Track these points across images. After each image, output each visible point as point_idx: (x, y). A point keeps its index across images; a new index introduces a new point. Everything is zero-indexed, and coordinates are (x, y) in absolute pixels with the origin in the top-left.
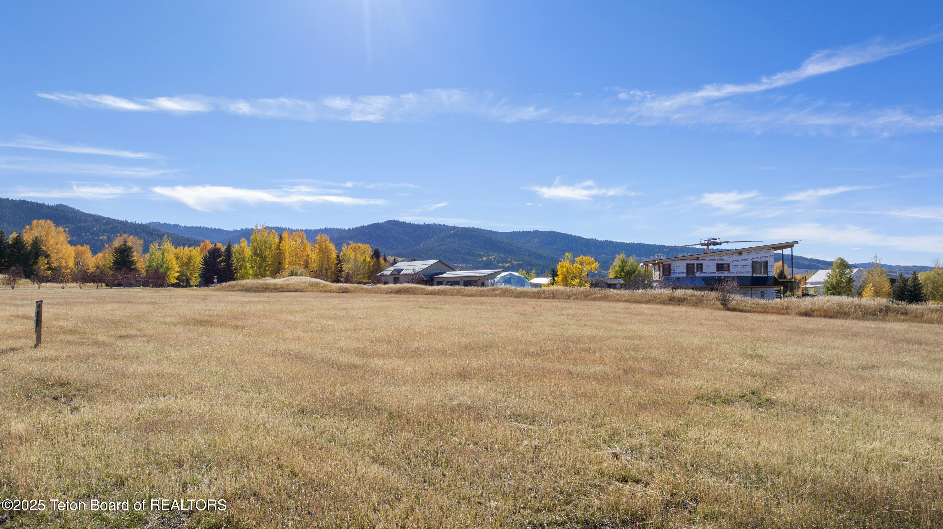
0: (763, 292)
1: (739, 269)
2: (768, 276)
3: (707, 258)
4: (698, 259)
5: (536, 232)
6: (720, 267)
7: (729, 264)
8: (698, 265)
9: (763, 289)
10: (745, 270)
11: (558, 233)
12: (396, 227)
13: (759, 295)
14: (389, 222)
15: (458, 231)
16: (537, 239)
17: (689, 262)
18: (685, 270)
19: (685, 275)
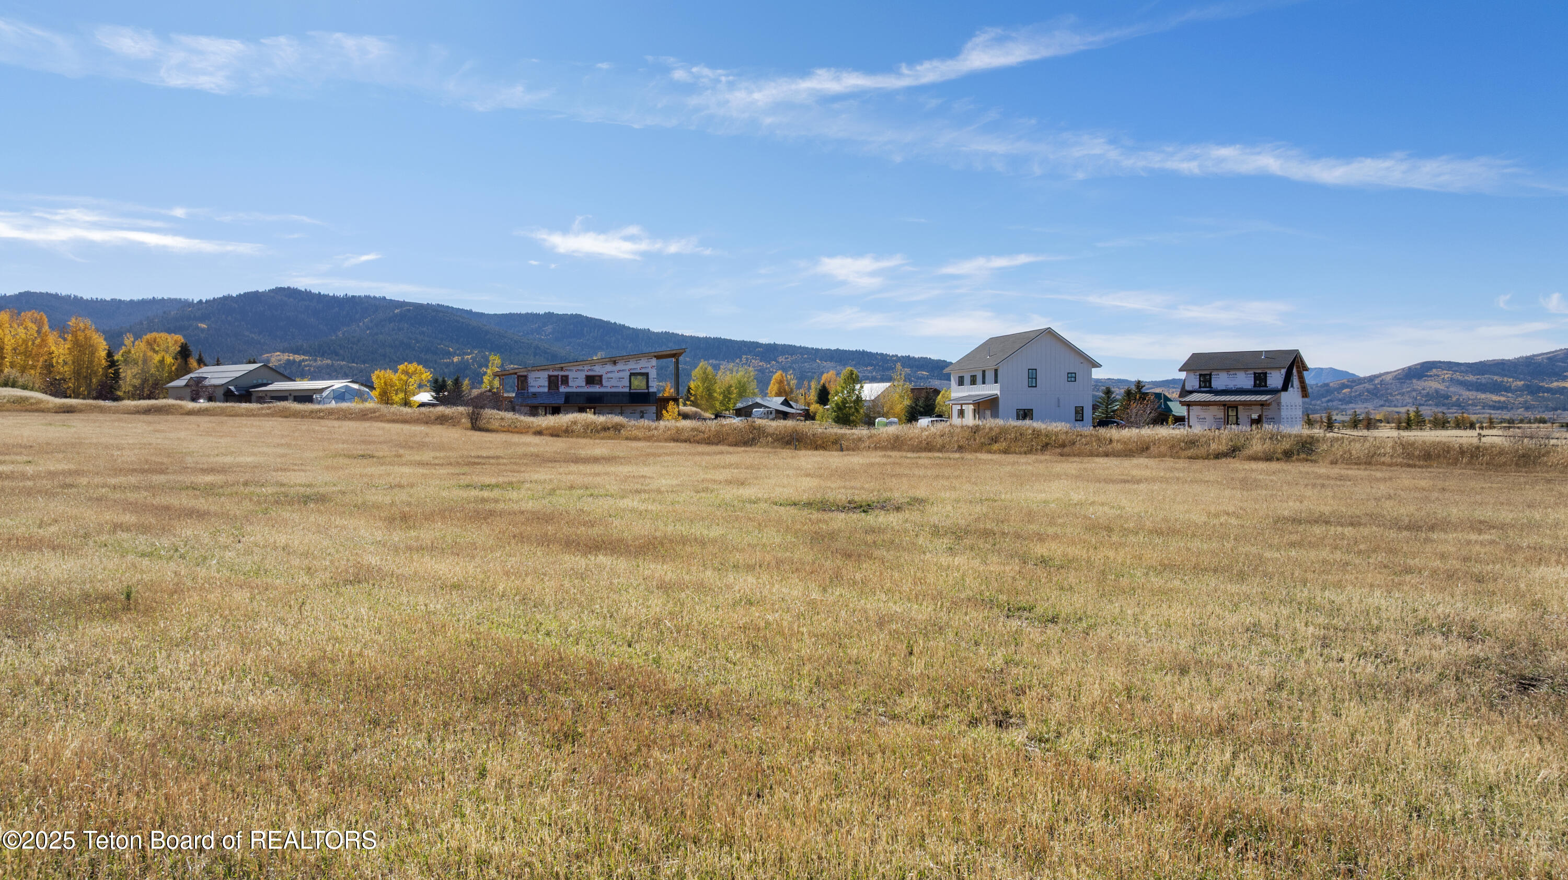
0: (642, 412)
1: (614, 382)
2: (649, 393)
3: (574, 368)
4: (562, 369)
5: (549, 316)
6: (590, 380)
7: (601, 377)
8: (562, 376)
9: (643, 408)
10: (620, 384)
11: (587, 317)
12: (291, 300)
13: (638, 415)
14: (279, 291)
15: (409, 310)
16: (550, 327)
17: (551, 373)
18: (546, 384)
19: (546, 390)
